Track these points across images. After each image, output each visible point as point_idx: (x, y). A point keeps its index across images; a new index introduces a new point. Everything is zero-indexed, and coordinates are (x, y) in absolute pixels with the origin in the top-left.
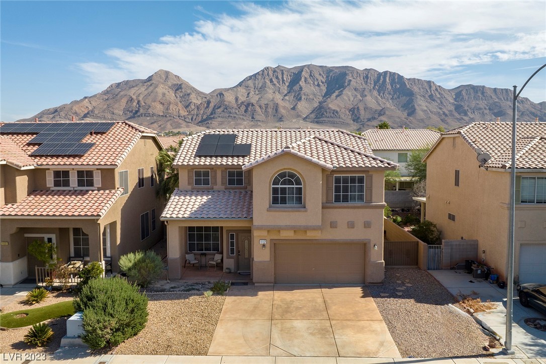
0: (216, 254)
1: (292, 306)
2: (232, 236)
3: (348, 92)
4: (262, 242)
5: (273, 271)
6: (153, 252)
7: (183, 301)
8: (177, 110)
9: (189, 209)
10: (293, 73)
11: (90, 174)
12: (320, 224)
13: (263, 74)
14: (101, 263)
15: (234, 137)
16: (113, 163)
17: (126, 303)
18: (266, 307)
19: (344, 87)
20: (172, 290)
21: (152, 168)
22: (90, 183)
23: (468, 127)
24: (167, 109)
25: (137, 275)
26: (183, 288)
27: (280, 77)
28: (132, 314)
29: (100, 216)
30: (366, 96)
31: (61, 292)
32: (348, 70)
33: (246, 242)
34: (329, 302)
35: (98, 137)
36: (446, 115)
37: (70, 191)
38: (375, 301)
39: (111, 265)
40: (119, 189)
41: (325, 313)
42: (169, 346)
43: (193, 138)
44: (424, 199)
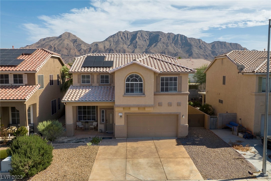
0: (94, 122)
1: (138, 150)
2: (103, 111)
3: (160, 44)
4: (120, 114)
5: (126, 131)
6: (58, 121)
7: (74, 148)
8: (74, 52)
9: (78, 96)
10: (133, 34)
11: (21, 76)
12: (153, 104)
13: (118, 35)
14: (26, 127)
15: (104, 57)
16: (34, 70)
17: (39, 150)
18: (123, 151)
19: (158, 42)
20: (68, 142)
21: (58, 75)
22: (21, 82)
23: (230, 53)
24: (69, 52)
25: (48, 134)
26: (75, 141)
27: (126, 36)
28: (42, 156)
29: (26, 100)
30: (168, 46)
31: (3, 144)
32: (160, 33)
33: (111, 115)
34: (158, 147)
35: (26, 56)
36: (207, 56)
37: (9, 86)
38: (184, 147)
39: (33, 128)
40: (38, 85)
41: (157, 154)
42: (65, 175)
43: (81, 58)
44: (205, 93)
